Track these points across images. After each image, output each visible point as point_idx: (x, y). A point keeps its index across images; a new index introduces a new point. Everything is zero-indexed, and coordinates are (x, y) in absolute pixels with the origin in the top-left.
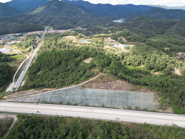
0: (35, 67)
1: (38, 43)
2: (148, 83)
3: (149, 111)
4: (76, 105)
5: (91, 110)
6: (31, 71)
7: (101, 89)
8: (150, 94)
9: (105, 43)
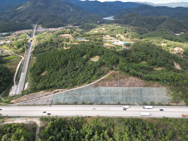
0: (38, 68)
1: (30, 42)
2: (159, 78)
3: (164, 105)
4: (91, 104)
5: (108, 108)
6: (34, 72)
7: (115, 86)
8: (163, 89)
9: (104, 40)
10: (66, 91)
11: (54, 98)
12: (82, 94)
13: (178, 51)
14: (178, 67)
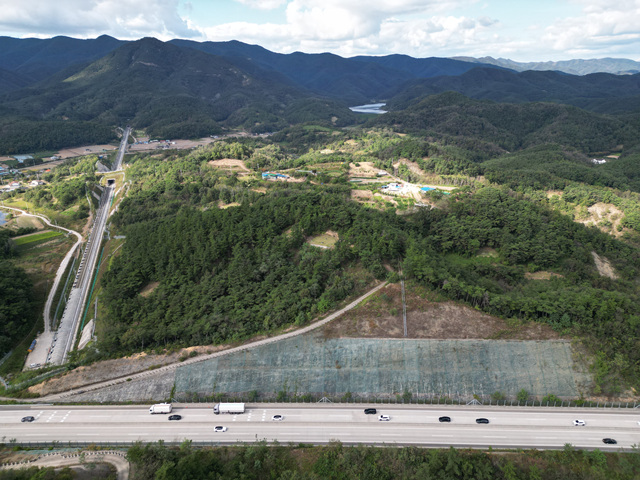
0: (129, 271)
1: (107, 186)
2: (544, 307)
3: (565, 405)
4: (310, 399)
6: (117, 287)
8: (560, 345)
9: (353, 180)
10: (224, 351)
11: (181, 377)
12: (279, 362)
13: (604, 214)
14: (606, 271)
